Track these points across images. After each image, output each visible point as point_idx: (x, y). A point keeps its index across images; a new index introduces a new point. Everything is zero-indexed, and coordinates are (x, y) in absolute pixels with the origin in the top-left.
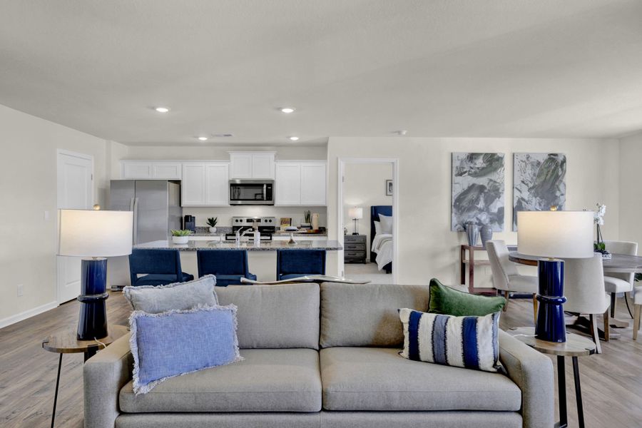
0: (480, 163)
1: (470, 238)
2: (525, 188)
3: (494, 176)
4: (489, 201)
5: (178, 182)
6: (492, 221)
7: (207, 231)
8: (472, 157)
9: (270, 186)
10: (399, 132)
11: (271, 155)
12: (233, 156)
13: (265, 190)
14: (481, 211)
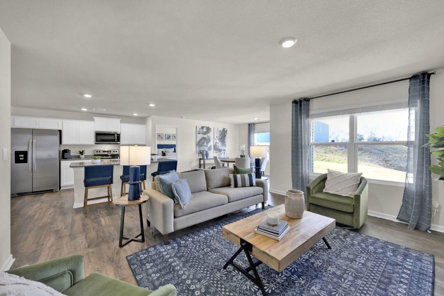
0: (205, 130)
1: (203, 156)
2: (217, 139)
3: (209, 135)
4: (208, 143)
5: (60, 131)
6: (208, 150)
7: (78, 157)
8: (203, 128)
9: (119, 136)
10: (182, 117)
11: (118, 120)
12: (96, 119)
13: (116, 137)
14: (205, 146)
